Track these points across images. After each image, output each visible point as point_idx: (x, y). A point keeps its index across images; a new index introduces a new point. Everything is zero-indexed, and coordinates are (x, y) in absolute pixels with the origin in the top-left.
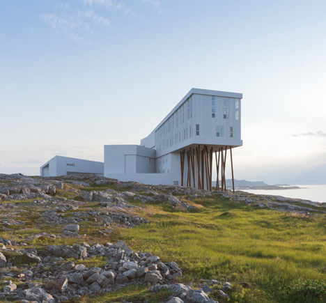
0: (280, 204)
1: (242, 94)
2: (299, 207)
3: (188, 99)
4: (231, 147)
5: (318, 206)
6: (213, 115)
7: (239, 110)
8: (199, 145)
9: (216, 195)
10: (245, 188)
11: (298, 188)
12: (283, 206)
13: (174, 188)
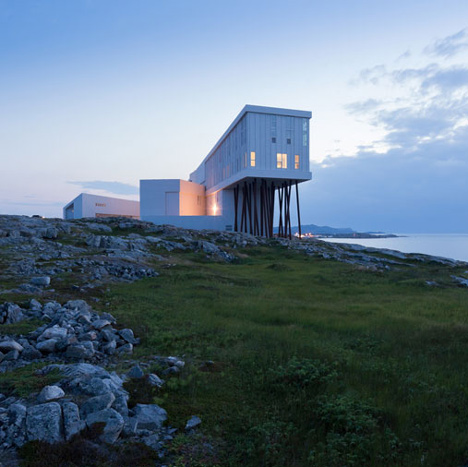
0: (353, 254)
1: (310, 113)
2: (378, 259)
3: (241, 119)
4: (297, 182)
5: (403, 257)
6: (274, 140)
7: (307, 132)
8: (255, 179)
9: (272, 243)
10: (328, 236)
11: (395, 236)
12: (356, 257)
13: (219, 234)
